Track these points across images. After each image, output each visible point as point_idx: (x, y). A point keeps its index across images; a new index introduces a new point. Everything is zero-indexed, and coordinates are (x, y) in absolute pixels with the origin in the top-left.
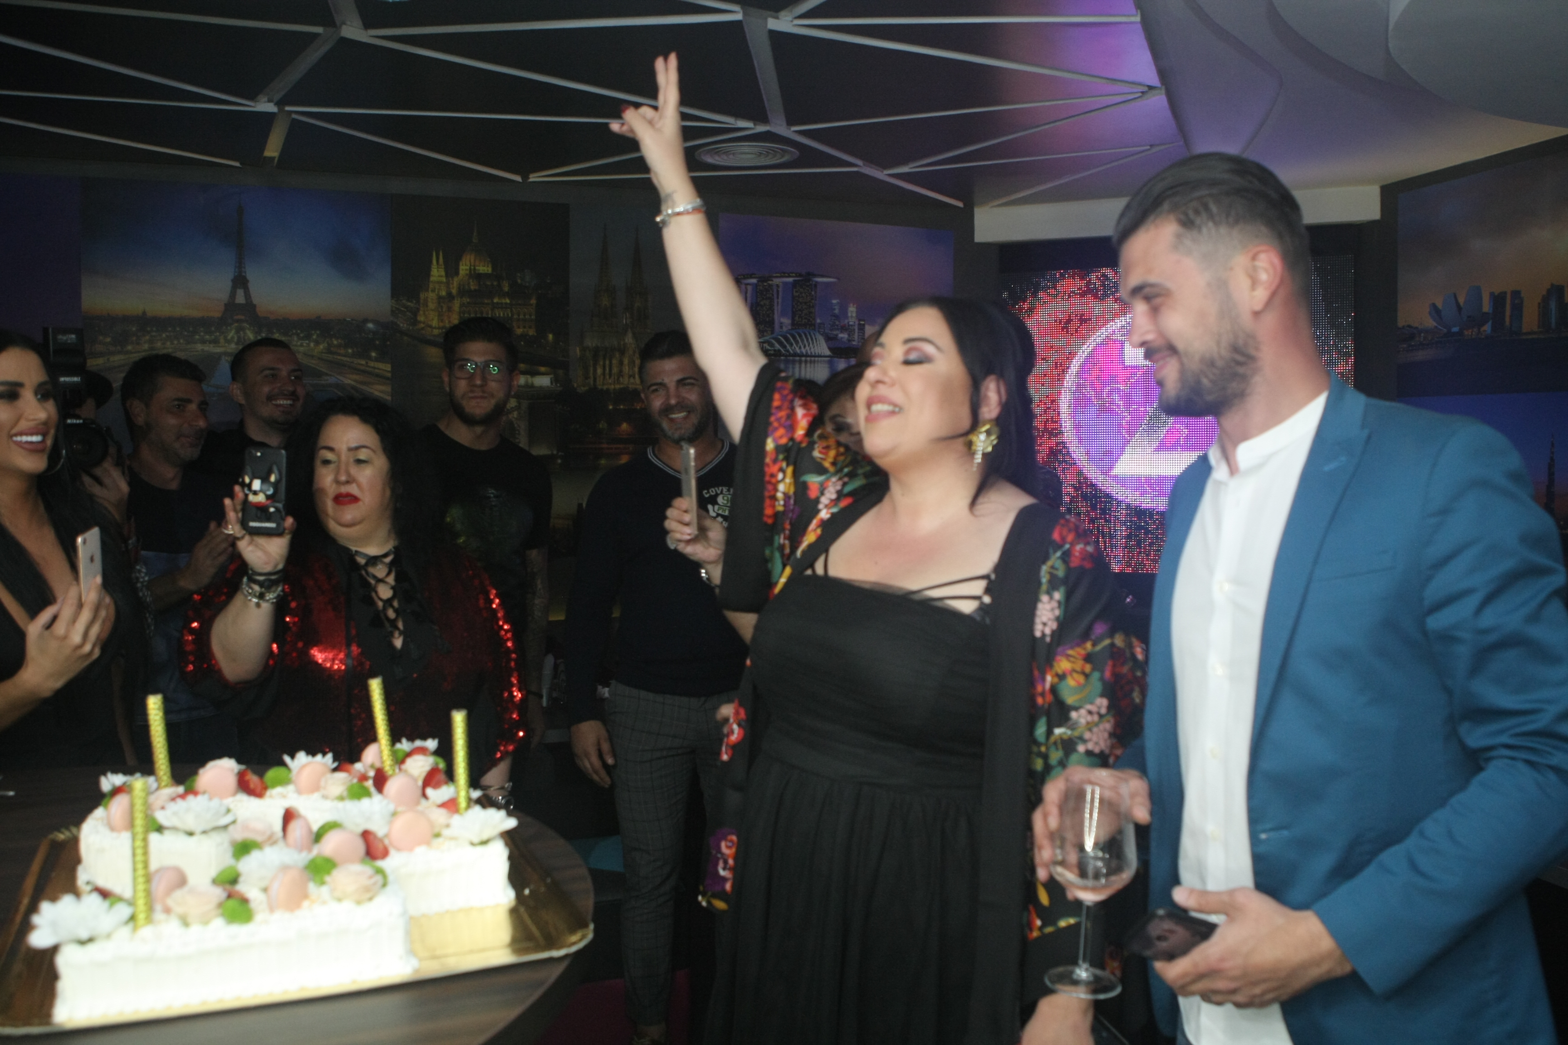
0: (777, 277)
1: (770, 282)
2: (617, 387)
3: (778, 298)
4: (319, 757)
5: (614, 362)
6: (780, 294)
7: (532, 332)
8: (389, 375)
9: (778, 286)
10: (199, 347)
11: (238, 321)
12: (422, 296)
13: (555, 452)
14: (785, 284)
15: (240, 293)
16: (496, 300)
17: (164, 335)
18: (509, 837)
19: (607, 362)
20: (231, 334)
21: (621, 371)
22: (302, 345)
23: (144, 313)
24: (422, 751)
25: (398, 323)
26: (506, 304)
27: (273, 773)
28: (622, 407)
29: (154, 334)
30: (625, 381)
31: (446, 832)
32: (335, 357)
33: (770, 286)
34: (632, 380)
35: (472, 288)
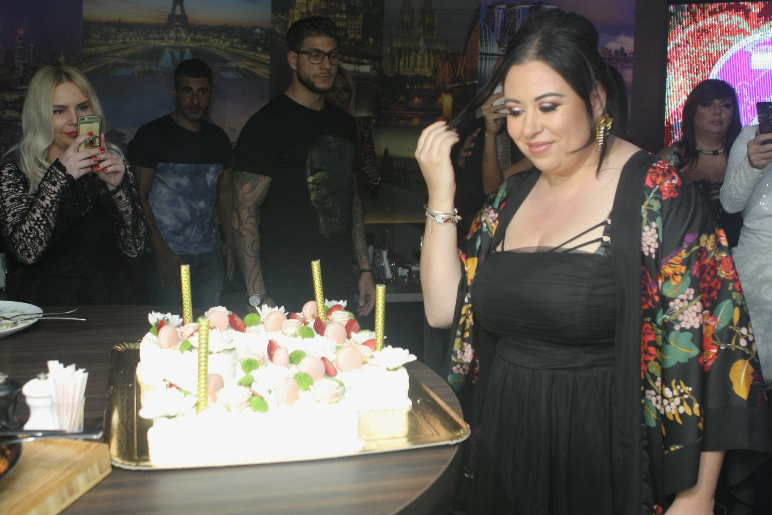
0: (519, 4)
1: (514, 8)
2: (413, 74)
3: (519, 18)
4: (277, 308)
5: (412, 57)
6: (521, 16)
7: (359, 37)
8: (268, 62)
9: (519, 10)
10: (152, 42)
11: (176, 26)
12: (291, 12)
13: (371, 115)
14: (524, 9)
15: (178, 8)
16: (337, 16)
17: (131, 34)
18: (408, 366)
19: (407, 58)
20: (172, 34)
21: (415, 64)
22: (215, 42)
23: (120, 20)
24: (338, 307)
25: (275, 29)
26: (344, 18)
27: (249, 317)
28: (415, 87)
29: (125, 33)
30: (418, 70)
31: (370, 361)
32: (236, 50)
33: (514, 10)
34: (422, 70)
35: (323, 7)
